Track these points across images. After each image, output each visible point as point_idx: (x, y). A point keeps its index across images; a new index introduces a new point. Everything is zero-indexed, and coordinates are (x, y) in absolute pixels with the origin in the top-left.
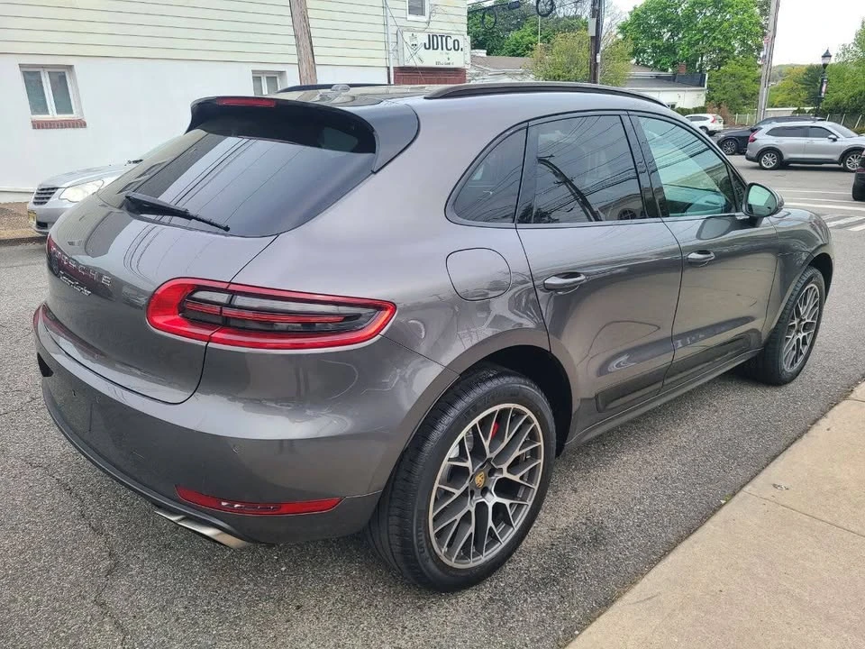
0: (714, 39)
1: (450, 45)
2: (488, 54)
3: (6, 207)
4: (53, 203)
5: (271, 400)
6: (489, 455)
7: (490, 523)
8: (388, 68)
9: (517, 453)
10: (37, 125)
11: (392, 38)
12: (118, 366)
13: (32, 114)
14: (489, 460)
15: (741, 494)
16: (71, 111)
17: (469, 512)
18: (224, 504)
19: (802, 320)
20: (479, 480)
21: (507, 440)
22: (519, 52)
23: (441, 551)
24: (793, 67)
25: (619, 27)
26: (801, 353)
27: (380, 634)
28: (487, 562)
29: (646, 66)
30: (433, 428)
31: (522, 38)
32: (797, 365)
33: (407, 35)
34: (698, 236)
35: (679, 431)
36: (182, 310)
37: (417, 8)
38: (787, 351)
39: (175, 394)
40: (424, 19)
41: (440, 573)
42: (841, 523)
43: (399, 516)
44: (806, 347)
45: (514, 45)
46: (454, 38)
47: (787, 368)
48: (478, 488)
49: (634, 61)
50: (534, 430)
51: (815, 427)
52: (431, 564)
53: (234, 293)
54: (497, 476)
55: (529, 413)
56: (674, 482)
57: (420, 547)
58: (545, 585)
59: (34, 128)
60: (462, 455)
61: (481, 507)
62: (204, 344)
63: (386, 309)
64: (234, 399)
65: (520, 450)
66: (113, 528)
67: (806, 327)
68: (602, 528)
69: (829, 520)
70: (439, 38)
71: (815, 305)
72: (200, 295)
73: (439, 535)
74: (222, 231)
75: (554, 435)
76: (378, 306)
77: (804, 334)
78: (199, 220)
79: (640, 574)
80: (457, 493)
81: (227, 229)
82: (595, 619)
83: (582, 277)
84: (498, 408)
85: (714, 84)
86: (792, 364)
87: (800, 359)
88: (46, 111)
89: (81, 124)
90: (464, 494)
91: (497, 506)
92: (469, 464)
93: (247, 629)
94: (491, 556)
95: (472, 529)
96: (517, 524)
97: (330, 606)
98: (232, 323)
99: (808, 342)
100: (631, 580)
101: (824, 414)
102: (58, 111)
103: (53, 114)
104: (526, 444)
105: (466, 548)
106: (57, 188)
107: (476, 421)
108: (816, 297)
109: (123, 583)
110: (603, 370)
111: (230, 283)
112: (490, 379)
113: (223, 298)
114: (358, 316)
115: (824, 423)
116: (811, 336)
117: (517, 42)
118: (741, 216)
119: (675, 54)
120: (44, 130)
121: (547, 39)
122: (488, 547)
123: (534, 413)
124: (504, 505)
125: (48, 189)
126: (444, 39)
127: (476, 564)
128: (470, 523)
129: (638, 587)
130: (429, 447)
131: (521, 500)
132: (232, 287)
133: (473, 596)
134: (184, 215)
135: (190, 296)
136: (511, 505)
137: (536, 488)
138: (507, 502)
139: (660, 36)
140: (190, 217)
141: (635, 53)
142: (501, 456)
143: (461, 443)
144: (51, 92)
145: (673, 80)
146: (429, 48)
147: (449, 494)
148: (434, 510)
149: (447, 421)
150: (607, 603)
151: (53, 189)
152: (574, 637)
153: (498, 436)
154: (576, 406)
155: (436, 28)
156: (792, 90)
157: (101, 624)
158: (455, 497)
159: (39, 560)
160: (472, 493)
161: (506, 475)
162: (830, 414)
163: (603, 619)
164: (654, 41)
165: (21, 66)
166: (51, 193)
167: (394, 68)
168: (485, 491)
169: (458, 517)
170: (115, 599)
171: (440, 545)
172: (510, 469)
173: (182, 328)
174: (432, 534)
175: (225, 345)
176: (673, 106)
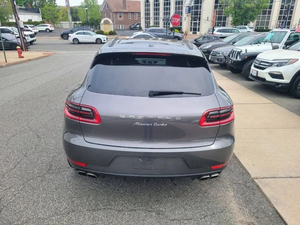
62: (219, 125)
81: (200, 94)
145: (27, 10)
176: (31, 20)
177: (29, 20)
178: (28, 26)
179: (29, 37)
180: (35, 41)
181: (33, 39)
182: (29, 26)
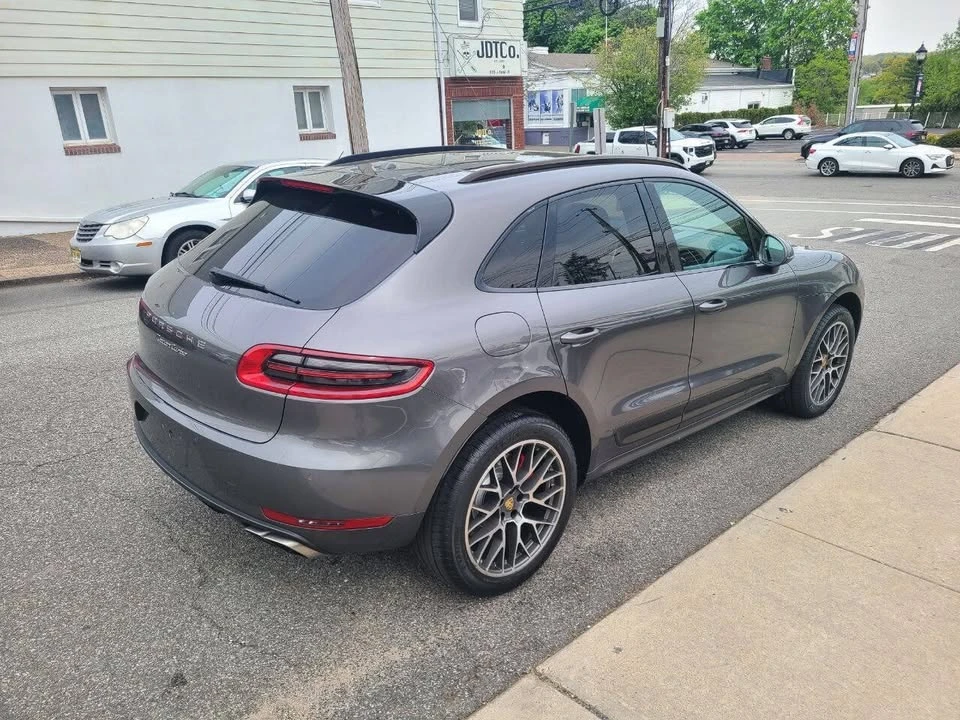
0: (802, 28)
1: (505, 52)
2: (549, 51)
3: (42, 239)
4: (98, 241)
5: (335, 440)
6: (516, 483)
7: (519, 540)
8: (439, 79)
9: (541, 481)
10: (70, 151)
11: (443, 46)
12: (202, 409)
13: (65, 139)
14: (517, 487)
15: (750, 517)
16: (104, 136)
17: (500, 530)
18: (301, 521)
19: (830, 356)
20: (509, 504)
21: (531, 470)
22: (585, 47)
23: (477, 562)
24: (895, 55)
25: (697, 17)
26: (832, 387)
27: (427, 629)
28: (517, 573)
29: (727, 60)
30: (467, 460)
31: (589, 31)
32: (826, 400)
33: (458, 44)
34: (720, 285)
35: (705, 461)
36: (264, 368)
37: (468, 13)
38: (814, 384)
39: (261, 436)
40: (477, 24)
41: (476, 580)
42: (831, 540)
43: (440, 532)
44: (838, 382)
45: (580, 40)
46: (509, 44)
47: (817, 403)
48: (508, 511)
49: (713, 56)
50: (556, 462)
51: (833, 456)
52: (468, 572)
53: (306, 356)
54: (525, 501)
55: (551, 447)
56: (692, 507)
57: (458, 557)
58: (567, 591)
59: (67, 154)
60: (493, 484)
61: (511, 527)
62: (284, 396)
63: (426, 366)
64: (305, 439)
65: (544, 478)
66: (199, 549)
67: (835, 362)
68: (621, 546)
69: (821, 537)
70: (494, 45)
71: (845, 341)
72: (278, 357)
73: (475, 548)
74: (293, 304)
75: (575, 465)
76: (419, 364)
77: (833, 369)
78: (274, 294)
79: (648, 581)
80: (489, 514)
81: (298, 303)
82: (605, 616)
83: (596, 331)
84: (522, 443)
85: (803, 81)
86: (822, 398)
87: (831, 393)
88: (78, 136)
89: (114, 149)
90: (496, 515)
91: (525, 526)
92: (498, 490)
93: (320, 625)
94: (521, 568)
95: (503, 545)
96: (544, 542)
97: (385, 609)
98: (305, 379)
99: (840, 376)
100: (638, 588)
101: (844, 444)
102: (92, 135)
103: (86, 139)
104: (549, 473)
105: (498, 559)
106: (102, 225)
107: (503, 454)
108: (844, 333)
109: (213, 593)
110: (617, 410)
111: (303, 348)
112: (515, 419)
113: (297, 359)
114: (404, 372)
115: (842, 453)
116: (842, 372)
117: (584, 36)
118: (759, 263)
119: (758, 46)
120: (77, 156)
121: (615, 33)
122: (518, 561)
123: (555, 448)
124: (531, 525)
125: (92, 226)
126: (499, 45)
127: (509, 573)
128: (501, 539)
129: (644, 592)
130: (463, 476)
131: (547, 521)
132: (305, 352)
133: (506, 600)
134: (262, 289)
135: (271, 358)
136: (538, 526)
137: (560, 511)
138: (534, 523)
139: (742, 27)
140: (266, 292)
141: (714, 46)
142: (527, 484)
143: (491, 473)
144: (83, 115)
145: (758, 77)
146: (483, 56)
147: (482, 515)
148: (469, 528)
149: (478, 455)
150: (618, 604)
151: (97, 225)
152: (586, 630)
153: (524, 467)
154: (594, 443)
155: (490, 34)
156: (894, 83)
157: (200, 623)
158: (486, 518)
159: (141, 575)
160: (503, 515)
161: (532, 499)
162: (848, 446)
163: (612, 616)
164: (735, 33)
165: (52, 89)
166: (94, 230)
167: (445, 79)
168: (514, 513)
169: (491, 534)
170: (210, 604)
171: (476, 556)
172: (536, 495)
173: (264, 383)
174: (468, 547)
175: (300, 396)
176: (756, 106)
177: (750, 106)
178: (728, 122)
179: (693, 153)
180: (708, 166)
181: (703, 160)
182: (734, 124)
